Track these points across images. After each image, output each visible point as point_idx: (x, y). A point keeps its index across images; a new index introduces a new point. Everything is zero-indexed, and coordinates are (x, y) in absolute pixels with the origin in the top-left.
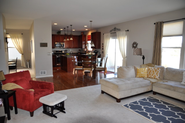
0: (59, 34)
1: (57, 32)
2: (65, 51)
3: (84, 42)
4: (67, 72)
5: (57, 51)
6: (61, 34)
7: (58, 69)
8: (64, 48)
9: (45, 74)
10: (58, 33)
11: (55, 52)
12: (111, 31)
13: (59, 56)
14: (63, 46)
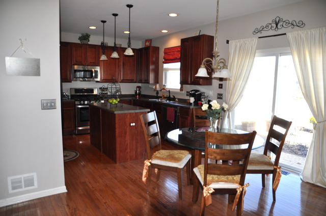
0: (85, 42)
1: (80, 35)
2: (102, 89)
3: (152, 67)
4: (116, 163)
5: (77, 90)
6: (89, 43)
7: (81, 142)
8: (97, 82)
9: (33, 185)
10: (80, 39)
11: (73, 93)
12: (256, 32)
13: (84, 104)
14: (96, 76)
